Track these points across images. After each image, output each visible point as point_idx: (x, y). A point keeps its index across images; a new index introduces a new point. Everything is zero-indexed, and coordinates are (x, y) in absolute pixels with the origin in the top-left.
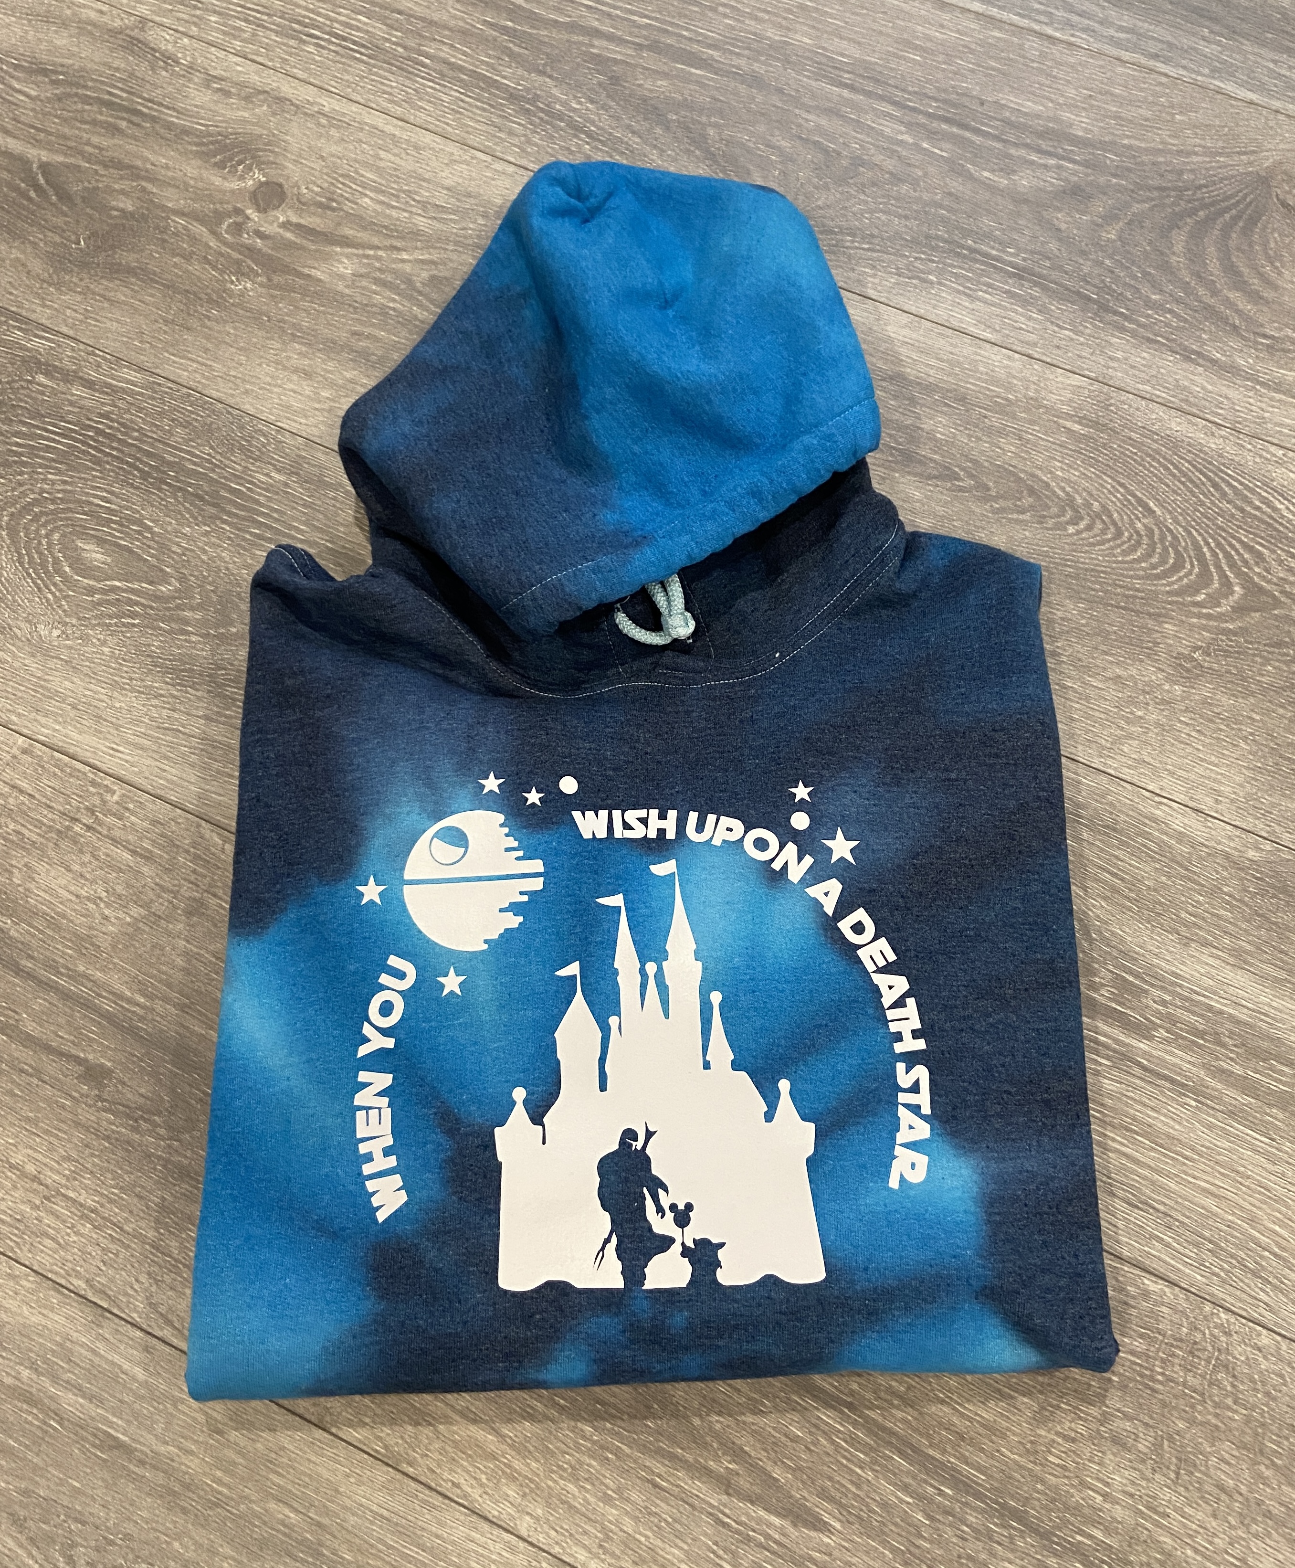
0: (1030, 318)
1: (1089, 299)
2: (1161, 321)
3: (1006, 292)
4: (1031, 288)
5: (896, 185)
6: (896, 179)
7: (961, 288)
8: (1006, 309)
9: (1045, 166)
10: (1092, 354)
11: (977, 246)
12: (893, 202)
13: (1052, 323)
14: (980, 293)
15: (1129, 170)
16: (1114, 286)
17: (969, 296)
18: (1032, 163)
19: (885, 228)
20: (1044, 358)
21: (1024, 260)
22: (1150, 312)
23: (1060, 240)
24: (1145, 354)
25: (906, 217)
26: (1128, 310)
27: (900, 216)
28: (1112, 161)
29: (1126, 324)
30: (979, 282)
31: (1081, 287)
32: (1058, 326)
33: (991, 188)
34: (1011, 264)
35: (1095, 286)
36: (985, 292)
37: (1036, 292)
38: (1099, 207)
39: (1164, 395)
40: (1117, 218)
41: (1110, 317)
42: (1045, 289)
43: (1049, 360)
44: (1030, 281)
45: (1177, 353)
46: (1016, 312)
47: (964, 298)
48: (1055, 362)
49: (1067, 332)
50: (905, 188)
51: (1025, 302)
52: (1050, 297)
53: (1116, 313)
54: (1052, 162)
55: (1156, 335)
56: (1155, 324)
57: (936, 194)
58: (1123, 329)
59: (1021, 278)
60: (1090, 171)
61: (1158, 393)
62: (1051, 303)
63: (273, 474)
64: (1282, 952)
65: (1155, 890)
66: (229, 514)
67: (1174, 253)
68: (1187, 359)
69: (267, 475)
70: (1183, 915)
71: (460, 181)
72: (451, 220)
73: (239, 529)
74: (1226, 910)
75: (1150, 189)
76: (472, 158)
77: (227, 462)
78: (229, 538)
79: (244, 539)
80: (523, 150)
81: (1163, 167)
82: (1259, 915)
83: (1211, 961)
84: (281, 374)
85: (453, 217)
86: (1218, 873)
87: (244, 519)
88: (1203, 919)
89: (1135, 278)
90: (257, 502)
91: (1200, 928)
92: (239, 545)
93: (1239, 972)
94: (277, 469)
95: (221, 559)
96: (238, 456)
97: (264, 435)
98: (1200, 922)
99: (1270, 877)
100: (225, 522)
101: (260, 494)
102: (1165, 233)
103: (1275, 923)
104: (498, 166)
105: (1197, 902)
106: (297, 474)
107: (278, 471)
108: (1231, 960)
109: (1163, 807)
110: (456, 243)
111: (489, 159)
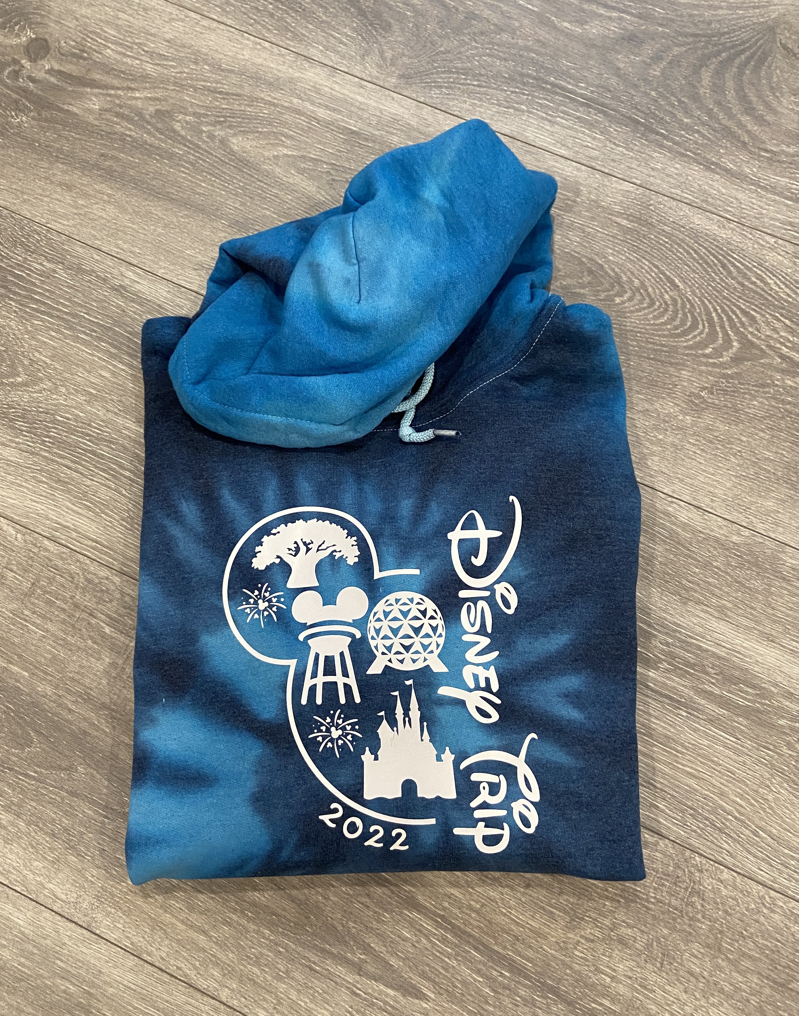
0: (594, 138)
1: (638, 123)
2: (691, 140)
3: (578, 118)
4: (596, 115)
5: (499, 34)
6: (500, 29)
7: (544, 115)
8: (577, 131)
9: (610, 18)
10: (639, 166)
11: (557, 82)
12: (496, 47)
13: (610, 141)
14: (558, 119)
15: (672, 20)
16: (657, 112)
17: (550, 121)
18: (601, 15)
19: (490, 68)
20: (603, 169)
21: (592, 92)
22: (683, 132)
23: (619, 76)
24: (678, 166)
25: (505, 60)
26: (667, 131)
27: (500, 59)
28: (660, 13)
29: (665, 142)
30: (557, 110)
31: (633, 113)
32: (614, 144)
33: (569, 35)
34: (582, 96)
35: (643, 112)
36: (562, 118)
37: (600, 118)
38: (648, 50)
39: (690, 197)
40: (661, 58)
41: (653, 136)
42: (605, 114)
43: (607, 171)
44: (595, 109)
45: (701, 164)
46: (583, 133)
47: (546, 122)
48: (611, 172)
49: (621, 149)
50: (505, 37)
51: (591, 125)
52: (610, 121)
53: (658, 133)
54: (615, 14)
55: (686, 150)
56: (686, 141)
57: (529, 41)
58: (662, 146)
59: (589, 106)
60: (642, 22)
61: (686, 195)
62: (610, 127)
63: (45, 263)
64: (752, 608)
65: (665, 565)
66: (15, 293)
67: (702, 86)
68: (708, 168)
69: (41, 264)
70: (684, 582)
71: (177, 35)
72: (171, 66)
73: (21, 305)
74: (714, 578)
75: (686, 35)
76: (186, 17)
77: (12, 254)
78: (15, 312)
79: (26, 312)
80: (224, 10)
81: (697, 19)
82: (737, 582)
83: (702, 615)
84: (49, 187)
85: (172, 63)
86: (709, 552)
87: (26, 297)
88: (698, 585)
89: (673, 106)
90: (34, 284)
91: (696, 591)
92: (22, 317)
93: (722, 622)
94: (48, 260)
95: (10, 327)
96: (19, 250)
97: (38, 234)
98: (697, 588)
99: (746, 555)
100: (11, 299)
101: (36, 278)
102: (696, 70)
103: (748, 588)
104: (205, 22)
105: (694, 573)
106: (63, 263)
107: (49, 261)
108: (716, 614)
109: (674, 505)
110: (175, 84)
111: (198, 17)
